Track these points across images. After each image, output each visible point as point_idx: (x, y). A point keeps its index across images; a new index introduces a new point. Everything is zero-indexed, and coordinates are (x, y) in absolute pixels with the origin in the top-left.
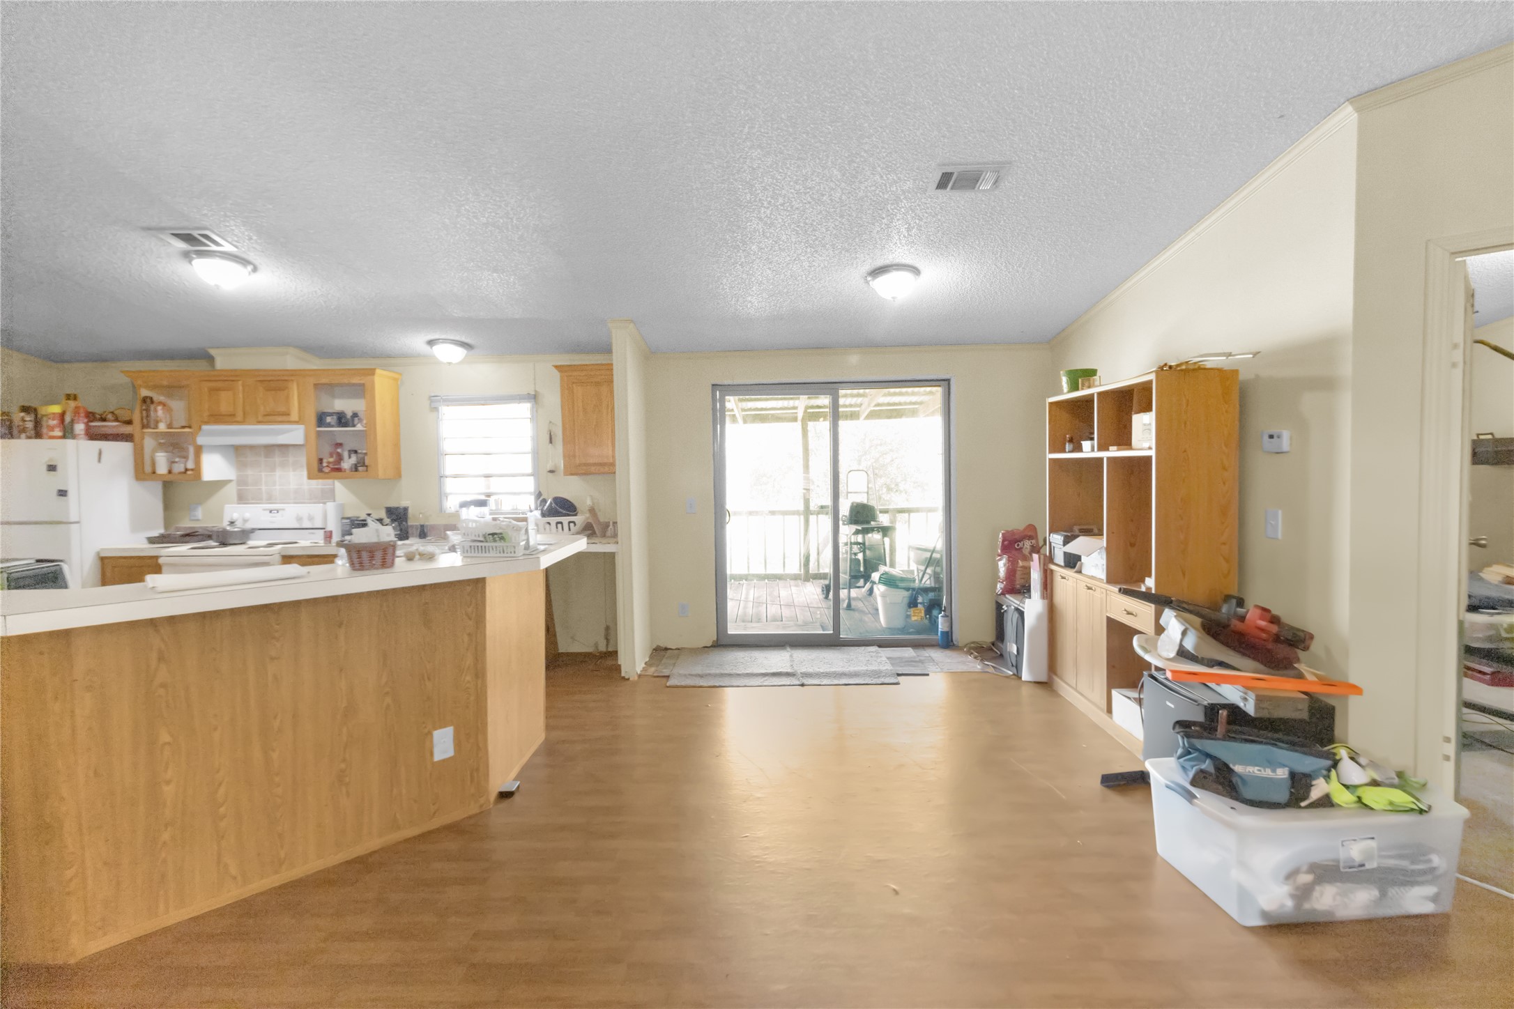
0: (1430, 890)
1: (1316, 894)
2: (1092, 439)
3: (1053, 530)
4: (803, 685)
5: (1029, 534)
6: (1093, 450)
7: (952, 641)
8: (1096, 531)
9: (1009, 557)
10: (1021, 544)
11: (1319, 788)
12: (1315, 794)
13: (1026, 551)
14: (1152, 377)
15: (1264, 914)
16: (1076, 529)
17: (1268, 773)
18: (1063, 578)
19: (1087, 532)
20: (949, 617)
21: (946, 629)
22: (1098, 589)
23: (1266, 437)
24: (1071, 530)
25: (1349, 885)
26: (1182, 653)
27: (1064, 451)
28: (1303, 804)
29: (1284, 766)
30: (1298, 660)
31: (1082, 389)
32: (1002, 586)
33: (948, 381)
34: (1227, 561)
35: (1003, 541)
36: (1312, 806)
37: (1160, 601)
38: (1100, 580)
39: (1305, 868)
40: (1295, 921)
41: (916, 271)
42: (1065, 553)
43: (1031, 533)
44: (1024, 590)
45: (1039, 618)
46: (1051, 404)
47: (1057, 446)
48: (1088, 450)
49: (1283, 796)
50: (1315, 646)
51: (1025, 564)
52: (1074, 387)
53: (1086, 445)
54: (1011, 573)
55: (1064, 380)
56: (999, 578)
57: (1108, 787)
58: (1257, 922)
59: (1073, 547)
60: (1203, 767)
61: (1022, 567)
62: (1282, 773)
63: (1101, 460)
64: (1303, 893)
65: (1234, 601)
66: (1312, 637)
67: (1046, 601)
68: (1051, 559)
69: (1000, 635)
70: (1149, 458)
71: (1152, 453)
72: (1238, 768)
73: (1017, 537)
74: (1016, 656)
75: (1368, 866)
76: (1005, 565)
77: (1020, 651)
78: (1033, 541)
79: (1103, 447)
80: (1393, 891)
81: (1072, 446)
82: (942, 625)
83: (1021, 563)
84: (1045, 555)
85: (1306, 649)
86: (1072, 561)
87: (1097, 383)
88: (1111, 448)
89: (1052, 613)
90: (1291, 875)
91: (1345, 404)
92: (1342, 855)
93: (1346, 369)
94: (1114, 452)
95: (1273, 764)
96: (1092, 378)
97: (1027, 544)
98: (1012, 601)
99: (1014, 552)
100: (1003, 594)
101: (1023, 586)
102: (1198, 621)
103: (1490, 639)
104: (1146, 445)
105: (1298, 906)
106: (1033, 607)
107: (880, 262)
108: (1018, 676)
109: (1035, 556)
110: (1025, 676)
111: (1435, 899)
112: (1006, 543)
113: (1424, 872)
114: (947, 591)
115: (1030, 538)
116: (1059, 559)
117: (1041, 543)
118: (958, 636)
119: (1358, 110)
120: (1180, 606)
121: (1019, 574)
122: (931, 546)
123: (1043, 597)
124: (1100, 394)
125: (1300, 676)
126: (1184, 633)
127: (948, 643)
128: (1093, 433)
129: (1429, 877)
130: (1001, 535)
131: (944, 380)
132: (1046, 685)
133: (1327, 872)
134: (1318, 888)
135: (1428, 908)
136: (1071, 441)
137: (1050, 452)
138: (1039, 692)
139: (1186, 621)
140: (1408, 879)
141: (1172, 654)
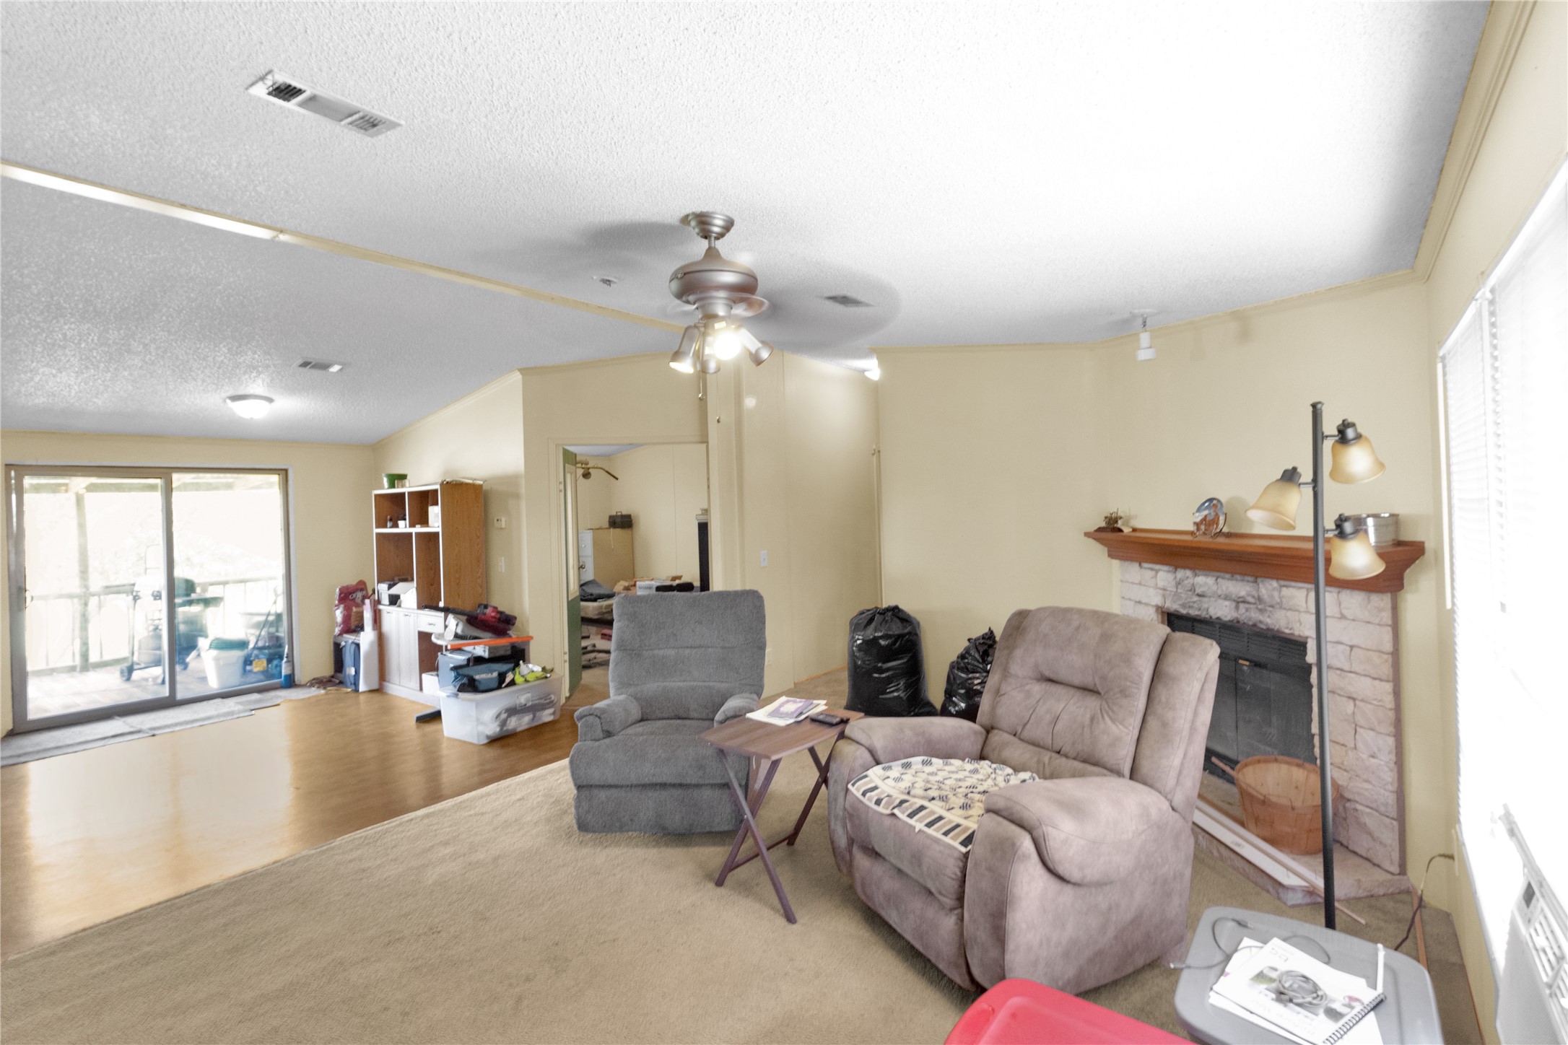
0: (551, 711)
1: (508, 722)
2: (405, 519)
3: (380, 581)
4: (153, 735)
5: (361, 587)
6: (406, 527)
7: (294, 681)
8: (410, 579)
9: (345, 606)
10: (354, 595)
11: (509, 677)
12: (508, 680)
13: (358, 601)
14: (438, 487)
15: (488, 737)
16: (396, 579)
17: (489, 676)
18: (388, 613)
19: (405, 580)
20: (291, 661)
21: (289, 672)
22: (412, 615)
23: (496, 520)
24: (393, 580)
25: (521, 715)
26: (457, 636)
27: (385, 526)
28: (503, 685)
29: (495, 671)
30: (510, 630)
31: (398, 487)
32: (340, 628)
33: (286, 471)
34: (481, 587)
35: (340, 594)
36: (507, 686)
37: (446, 610)
38: (414, 609)
39: (503, 712)
40: (500, 736)
41: (270, 400)
42: (390, 596)
43: (361, 586)
44: (360, 628)
45: (371, 644)
46: (376, 496)
47: (381, 524)
48: (403, 527)
49: (495, 684)
50: (517, 623)
51: (359, 609)
52: (392, 485)
53: (401, 523)
54: (347, 619)
55: (385, 480)
56: (337, 623)
57: (420, 722)
58: (485, 741)
59: (394, 591)
60: (463, 681)
61: (356, 612)
62: (495, 674)
63: (411, 534)
64: (503, 723)
65: (483, 606)
66: (515, 618)
67: (376, 632)
68: (379, 602)
69: (339, 664)
70: (438, 533)
71: (439, 530)
72: (477, 677)
73: (350, 590)
74: (355, 676)
75: (528, 705)
76: (341, 612)
77: (357, 672)
78: (364, 592)
79: (412, 525)
80: (538, 714)
81: (391, 524)
82: (285, 670)
83: (354, 609)
84: (375, 600)
85: (514, 624)
86: (394, 600)
87: (407, 484)
88: (417, 526)
89: (381, 640)
90: (498, 716)
91: (523, 504)
92: (518, 702)
93: (523, 491)
94: (419, 529)
95: (491, 672)
96: (404, 481)
97: (359, 595)
98: (350, 638)
99: (348, 601)
100: (341, 634)
101: (357, 627)
102: (465, 618)
103: (599, 614)
104: (436, 525)
105: (501, 729)
106: (366, 638)
107: (241, 392)
108: (356, 690)
109: (367, 601)
110: (362, 688)
111: (554, 713)
112: (342, 595)
113: (548, 704)
114: (289, 641)
115: (362, 590)
116: (385, 600)
117: (370, 592)
118: (300, 677)
119: (522, 374)
120: (456, 612)
121: (353, 619)
122: (266, 611)
123: (374, 629)
124: (410, 493)
125: (510, 637)
126: (457, 625)
127: (290, 683)
128: (405, 515)
129: (551, 705)
130: (338, 590)
131: (281, 470)
132: (379, 690)
133: (512, 711)
134: (509, 719)
135: (550, 718)
136: (391, 520)
137: (377, 527)
138: (376, 696)
139: (458, 618)
140: (543, 707)
141: (452, 637)
